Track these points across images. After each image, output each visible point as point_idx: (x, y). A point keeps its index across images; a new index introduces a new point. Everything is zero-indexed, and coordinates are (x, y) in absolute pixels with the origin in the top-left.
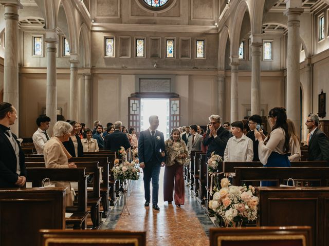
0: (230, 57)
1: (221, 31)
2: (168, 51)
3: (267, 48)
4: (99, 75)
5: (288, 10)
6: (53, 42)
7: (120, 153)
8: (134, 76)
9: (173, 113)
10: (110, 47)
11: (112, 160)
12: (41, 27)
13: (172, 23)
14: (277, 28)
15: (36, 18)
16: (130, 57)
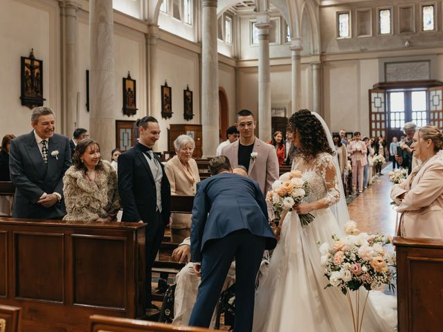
2: (425, 22)
4: (332, 63)
8: (377, 61)
9: (433, 108)
10: (344, 25)
16: (371, 35)
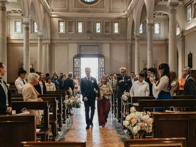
0: (135, 32)
1: (129, 16)
2: (97, 29)
3: (157, 26)
4: (56, 44)
5: (169, 4)
6: (27, 24)
7: (69, 92)
8: (77, 44)
9: (100, 66)
10: (62, 27)
11: (64, 96)
12: (20, 15)
13: (99, 12)
14: (162, 14)
15: (17, 9)
16: (74, 33)
